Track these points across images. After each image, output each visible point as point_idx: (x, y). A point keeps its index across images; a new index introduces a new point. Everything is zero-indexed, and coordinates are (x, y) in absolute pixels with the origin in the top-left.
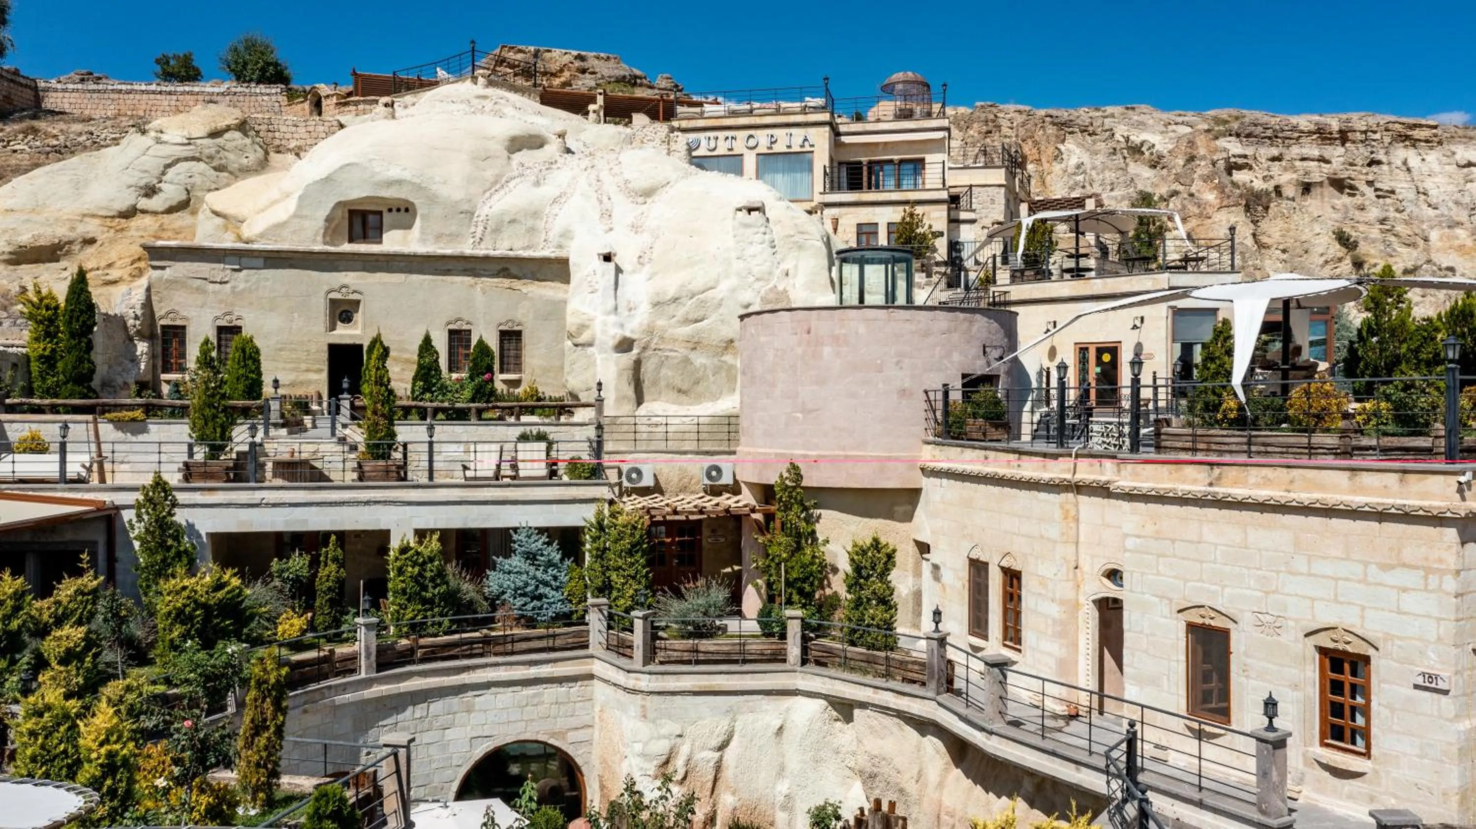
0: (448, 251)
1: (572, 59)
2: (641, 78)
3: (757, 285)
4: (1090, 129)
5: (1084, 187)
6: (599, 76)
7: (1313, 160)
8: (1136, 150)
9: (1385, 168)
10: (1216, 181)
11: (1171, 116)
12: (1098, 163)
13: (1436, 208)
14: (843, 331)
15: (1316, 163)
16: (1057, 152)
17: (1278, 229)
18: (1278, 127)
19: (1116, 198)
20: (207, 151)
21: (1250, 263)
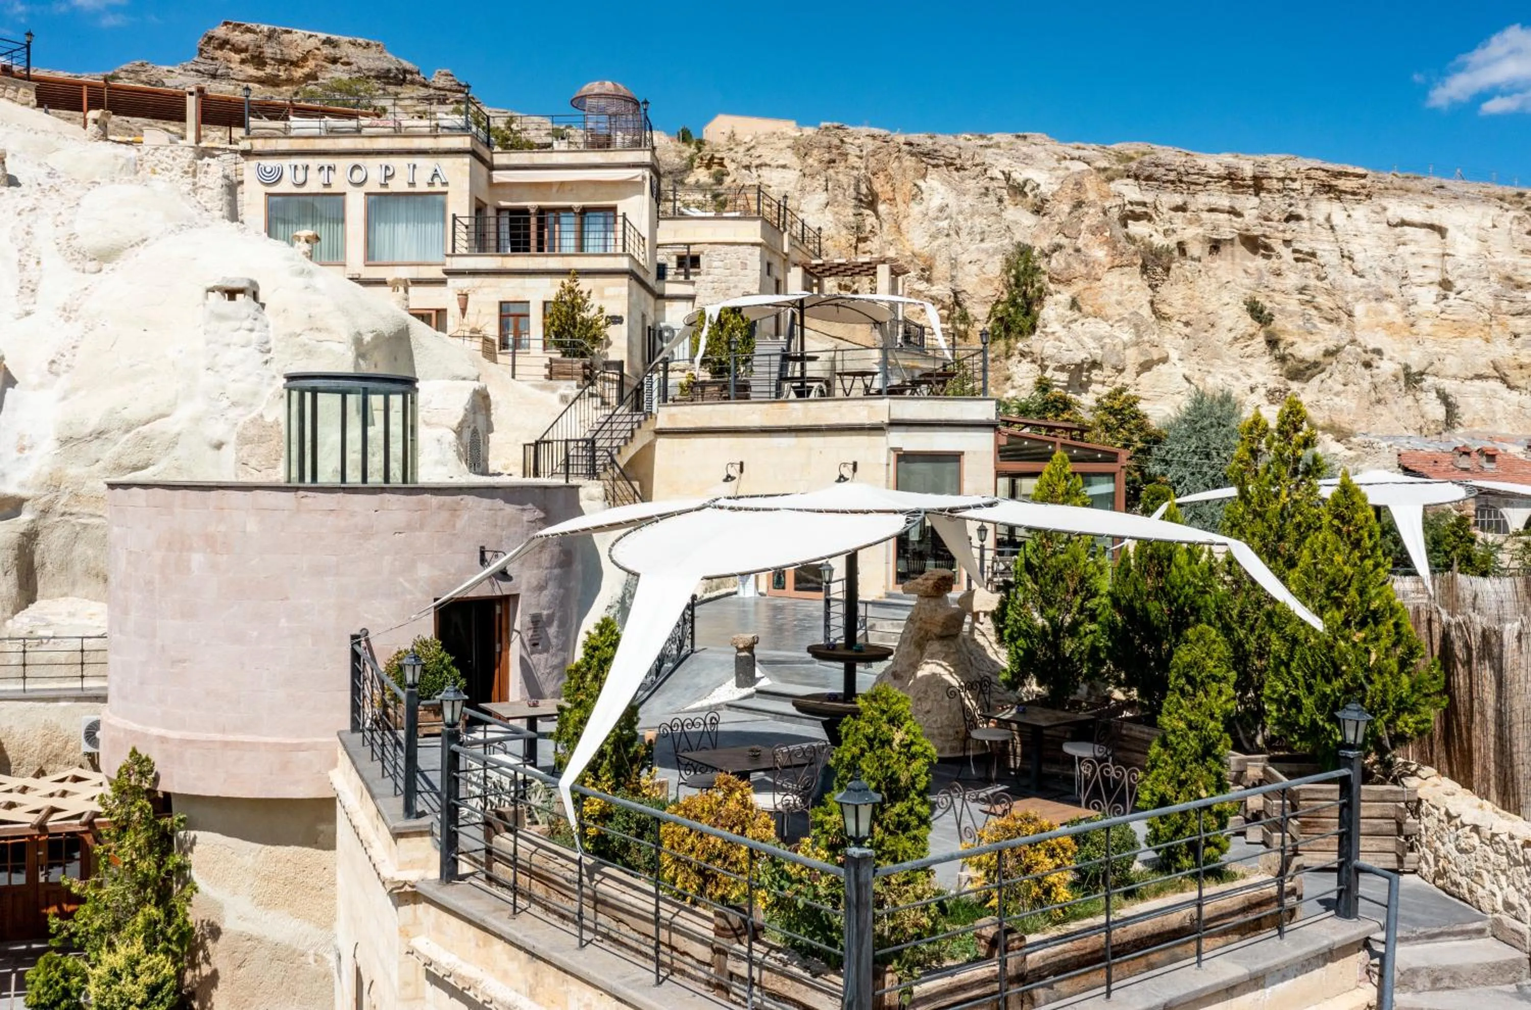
1: (319, 44)
2: (411, 73)
3: (232, 414)
4: (958, 162)
5: (948, 235)
6: (354, 68)
7: (1222, 212)
8: (1018, 190)
9: (1305, 224)
10: (1107, 234)
11: (1069, 149)
12: (966, 205)
13: (1362, 276)
14: (222, 528)
15: (1226, 216)
16: (915, 190)
17: (1180, 295)
18: (1182, 169)
19: (986, 251)
21: (1146, 338)
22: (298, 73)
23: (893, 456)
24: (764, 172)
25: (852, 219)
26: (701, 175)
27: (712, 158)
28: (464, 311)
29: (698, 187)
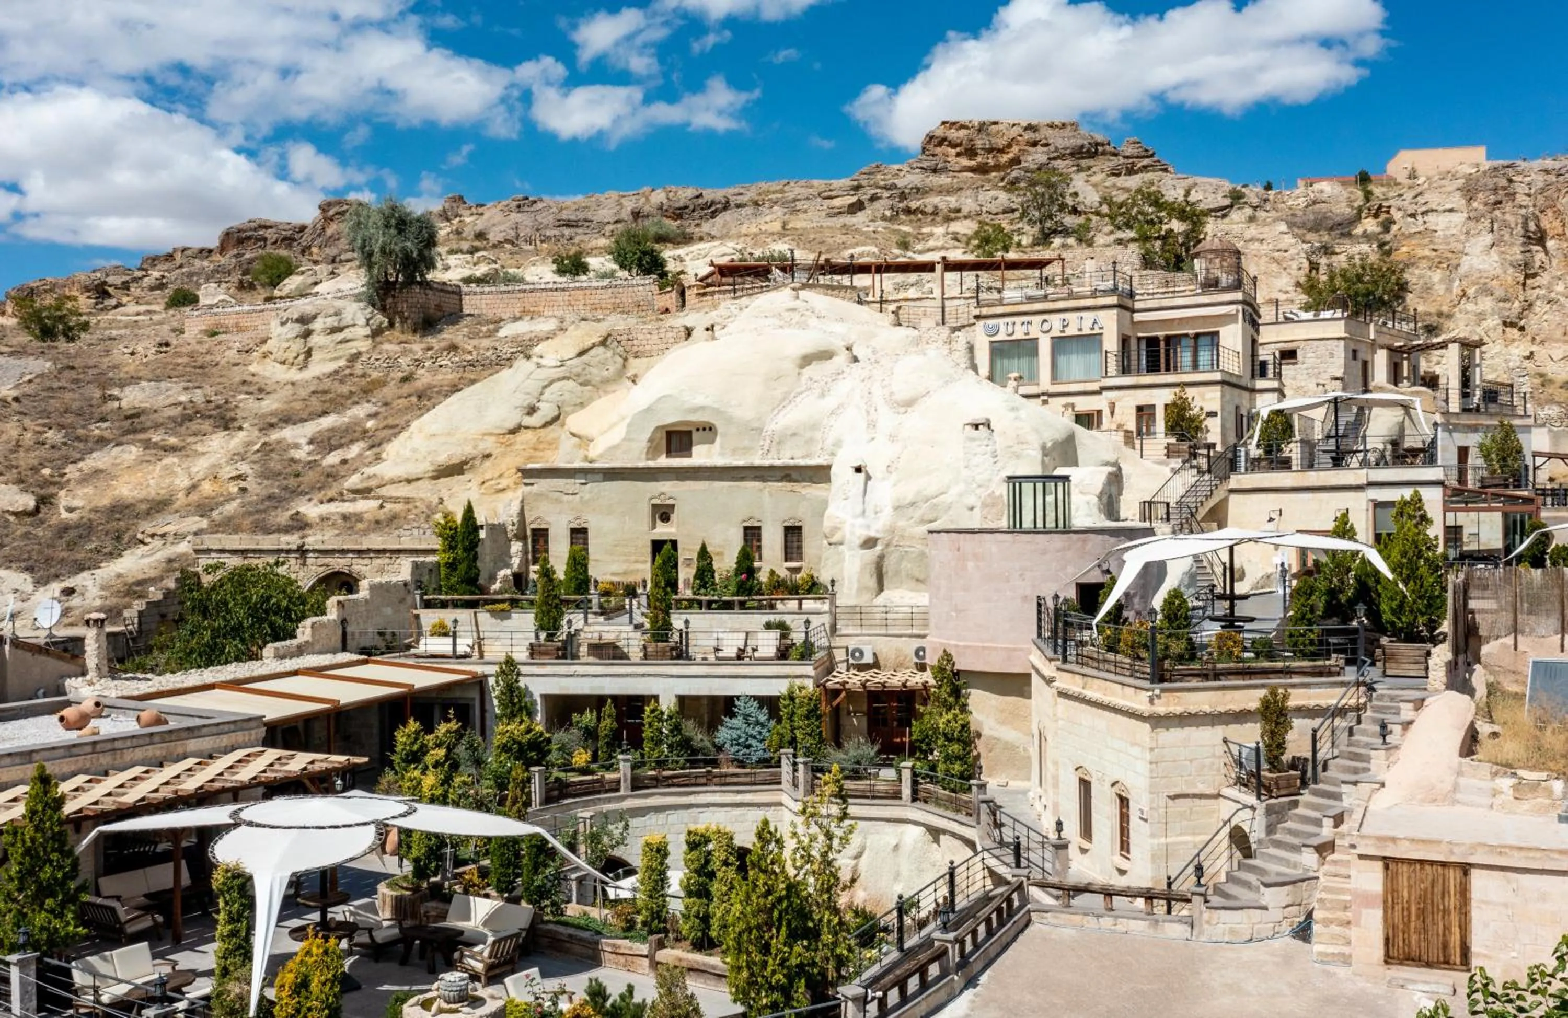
0: (741, 463)
1: (1021, 131)
2: (1103, 145)
3: (978, 491)
6: (1052, 148)
20: (575, 370)
22: (1004, 159)
23: (1371, 505)
24: (1431, 218)
25: (1520, 257)
26: (1370, 225)
27: (1380, 207)
28: (1112, 413)
29: (1367, 237)
